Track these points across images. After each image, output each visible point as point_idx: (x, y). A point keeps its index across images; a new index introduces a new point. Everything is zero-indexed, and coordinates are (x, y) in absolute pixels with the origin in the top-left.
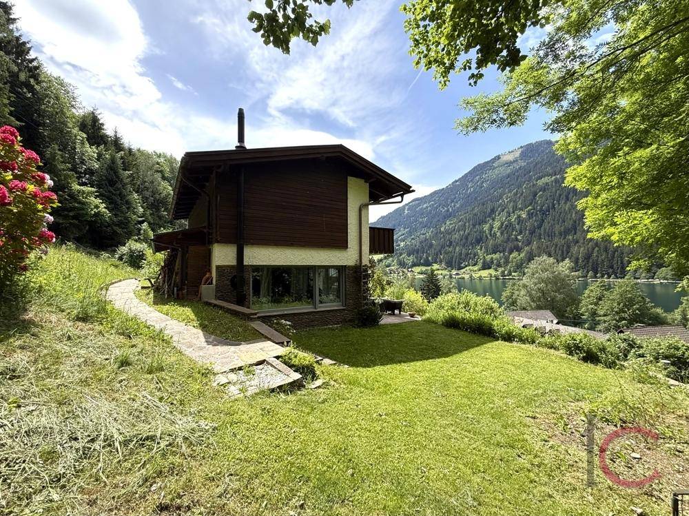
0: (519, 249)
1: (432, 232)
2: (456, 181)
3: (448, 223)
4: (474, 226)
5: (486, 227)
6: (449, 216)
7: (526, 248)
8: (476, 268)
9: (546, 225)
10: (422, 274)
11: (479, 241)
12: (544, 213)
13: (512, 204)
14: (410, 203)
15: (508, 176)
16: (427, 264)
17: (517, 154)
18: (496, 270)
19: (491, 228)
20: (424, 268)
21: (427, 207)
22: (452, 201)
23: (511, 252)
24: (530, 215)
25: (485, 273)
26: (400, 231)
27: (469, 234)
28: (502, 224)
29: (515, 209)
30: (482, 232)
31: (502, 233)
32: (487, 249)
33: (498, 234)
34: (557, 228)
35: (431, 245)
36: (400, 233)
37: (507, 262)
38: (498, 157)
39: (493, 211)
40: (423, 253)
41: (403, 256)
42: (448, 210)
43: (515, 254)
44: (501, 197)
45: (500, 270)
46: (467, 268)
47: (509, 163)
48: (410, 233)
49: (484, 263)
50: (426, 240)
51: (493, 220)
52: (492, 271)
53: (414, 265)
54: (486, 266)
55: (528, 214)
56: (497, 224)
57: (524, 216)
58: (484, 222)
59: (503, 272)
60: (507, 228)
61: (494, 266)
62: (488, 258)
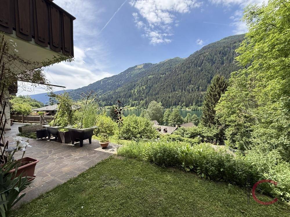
0: (143, 100)
1: (113, 92)
2: (122, 73)
3: (119, 89)
4: (128, 90)
5: (132, 91)
6: (119, 86)
7: (145, 99)
8: (129, 106)
9: (151, 92)
10: (109, 109)
11: (130, 96)
12: (150, 87)
13: (141, 83)
14: (103, 79)
15: (140, 74)
16: (111, 105)
17: (142, 66)
18: (136, 107)
19: (134, 92)
20: (109, 107)
21: (110, 82)
22: (120, 81)
23: (140, 101)
24: (146, 88)
25: (132, 108)
26: (99, 91)
27: (127, 93)
28: (138, 91)
29: (142, 85)
30: (131, 93)
31: (138, 94)
32: (133, 99)
33: (136, 94)
34: (154, 93)
35: (112, 98)
36: (99, 92)
37: (139, 104)
38: (136, 66)
39: (135, 85)
40: (109, 100)
41: (101, 101)
42: (119, 84)
43: (142, 101)
44: (137, 81)
45: (137, 107)
46: (126, 106)
47: (140, 69)
48: (104, 92)
49: (132, 104)
50: (110, 95)
51: (135, 89)
52: (134, 107)
53: (105, 105)
54: (132, 106)
55: (145, 88)
56: (136, 90)
57: (144, 88)
58: (131, 89)
59: (138, 108)
60: (139, 92)
61: (135, 106)
62: (133, 102)
